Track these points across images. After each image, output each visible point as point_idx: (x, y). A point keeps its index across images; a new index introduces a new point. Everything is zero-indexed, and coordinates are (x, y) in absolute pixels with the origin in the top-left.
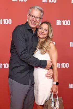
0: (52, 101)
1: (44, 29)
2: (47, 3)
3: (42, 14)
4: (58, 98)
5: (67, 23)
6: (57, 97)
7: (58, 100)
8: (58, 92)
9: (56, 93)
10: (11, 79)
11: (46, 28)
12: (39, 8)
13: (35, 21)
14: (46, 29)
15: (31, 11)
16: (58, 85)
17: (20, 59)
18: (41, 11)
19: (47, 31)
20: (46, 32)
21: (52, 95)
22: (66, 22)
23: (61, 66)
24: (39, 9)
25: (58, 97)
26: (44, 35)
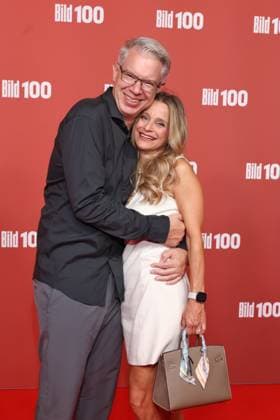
0: (182, 355)
1: (152, 120)
2: (172, 29)
3: (163, 70)
4: (204, 348)
5: (237, 98)
6: (203, 342)
7: (205, 354)
8: (204, 327)
9: (198, 331)
10: (47, 283)
11: (161, 117)
12: (157, 50)
13: (139, 94)
14: (161, 120)
15: (126, 55)
16: (204, 301)
17: (77, 219)
18: (163, 60)
19: (163, 125)
20: (160, 131)
21: (184, 338)
22: (232, 95)
23: (214, 242)
24: (155, 53)
25: (207, 344)
26: (155, 139)
